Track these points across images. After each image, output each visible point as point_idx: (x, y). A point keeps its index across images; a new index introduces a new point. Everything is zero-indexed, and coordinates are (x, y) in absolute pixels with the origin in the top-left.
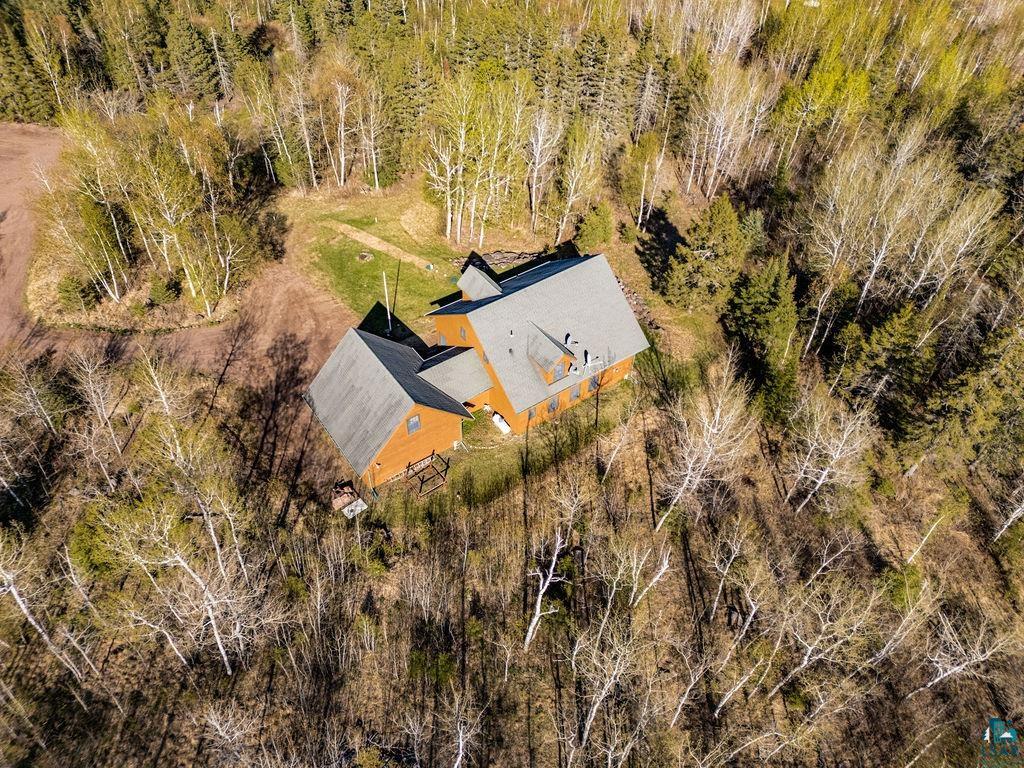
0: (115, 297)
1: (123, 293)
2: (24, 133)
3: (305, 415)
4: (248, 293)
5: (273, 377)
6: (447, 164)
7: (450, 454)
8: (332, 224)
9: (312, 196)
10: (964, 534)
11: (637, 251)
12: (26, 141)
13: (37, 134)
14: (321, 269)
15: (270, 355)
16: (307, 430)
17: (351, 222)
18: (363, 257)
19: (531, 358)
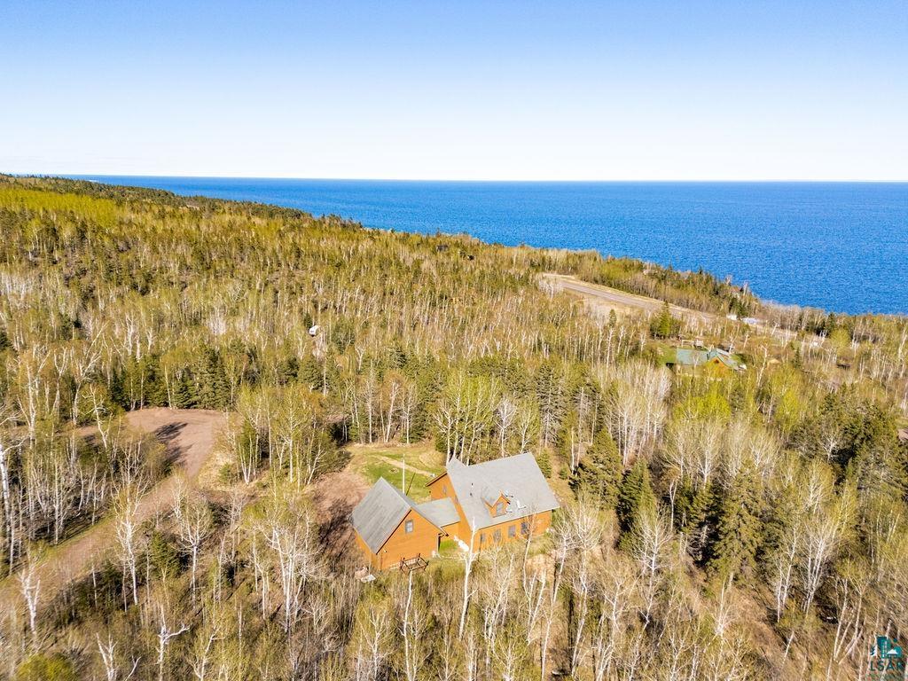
0: (247, 481)
1: (251, 481)
2: (207, 414)
3: (345, 537)
4: (322, 484)
5: (330, 519)
6: (449, 418)
7: (430, 559)
8: (378, 457)
9: (368, 446)
10: (763, 624)
11: (570, 484)
12: (207, 417)
13: (214, 415)
14: (366, 475)
15: (330, 509)
16: (345, 544)
17: (389, 456)
18: (393, 471)
19: (483, 500)
